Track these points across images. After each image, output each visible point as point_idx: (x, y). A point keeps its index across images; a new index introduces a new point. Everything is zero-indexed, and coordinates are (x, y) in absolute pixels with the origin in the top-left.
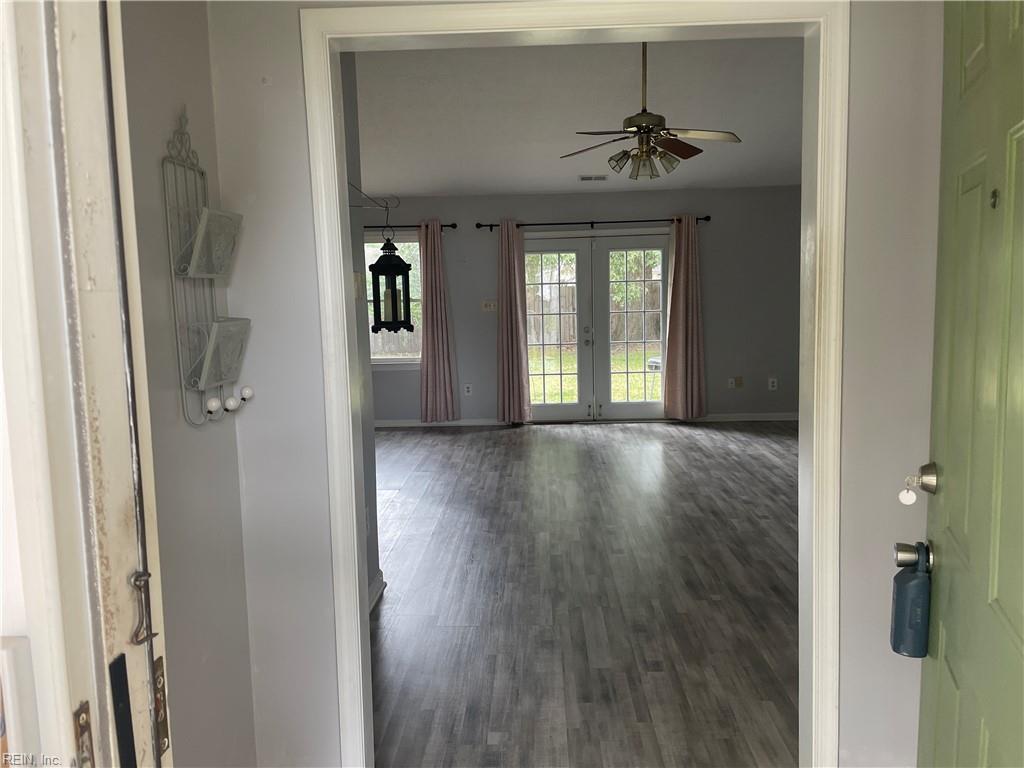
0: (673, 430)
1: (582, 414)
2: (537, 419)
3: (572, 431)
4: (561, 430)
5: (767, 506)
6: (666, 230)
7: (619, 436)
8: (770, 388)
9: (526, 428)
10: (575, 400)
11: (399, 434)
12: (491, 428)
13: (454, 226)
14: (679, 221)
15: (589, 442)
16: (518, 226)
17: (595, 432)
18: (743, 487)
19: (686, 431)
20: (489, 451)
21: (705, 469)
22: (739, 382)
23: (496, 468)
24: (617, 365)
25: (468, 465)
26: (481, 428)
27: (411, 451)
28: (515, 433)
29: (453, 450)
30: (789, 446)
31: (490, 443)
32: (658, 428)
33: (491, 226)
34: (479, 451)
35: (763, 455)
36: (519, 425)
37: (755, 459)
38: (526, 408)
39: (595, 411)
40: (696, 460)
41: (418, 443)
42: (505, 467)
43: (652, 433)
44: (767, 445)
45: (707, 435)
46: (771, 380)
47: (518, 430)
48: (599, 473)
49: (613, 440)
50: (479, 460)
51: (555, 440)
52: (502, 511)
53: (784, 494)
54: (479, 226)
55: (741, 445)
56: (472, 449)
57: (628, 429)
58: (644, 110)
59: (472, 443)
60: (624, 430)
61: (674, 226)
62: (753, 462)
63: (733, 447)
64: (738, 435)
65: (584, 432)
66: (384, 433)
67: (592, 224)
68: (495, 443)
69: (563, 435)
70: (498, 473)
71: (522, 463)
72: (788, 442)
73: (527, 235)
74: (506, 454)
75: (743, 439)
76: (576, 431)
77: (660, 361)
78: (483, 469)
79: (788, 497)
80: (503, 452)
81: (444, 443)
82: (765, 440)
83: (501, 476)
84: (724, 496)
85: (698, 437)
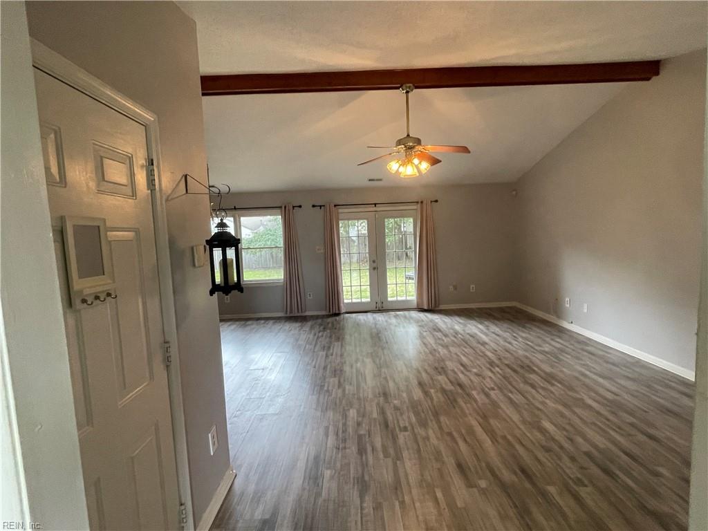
0: (422, 315)
1: (373, 307)
2: (348, 311)
3: (368, 318)
4: (361, 317)
5: (490, 378)
6: (415, 207)
7: (394, 321)
8: (471, 291)
9: (342, 316)
10: (369, 300)
11: (271, 322)
12: (323, 317)
13: (300, 206)
14: (422, 202)
15: (378, 326)
16: (335, 206)
17: (380, 317)
18: (471, 361)
19: (429, 316)
20: (320, 334)
21: (446, 347)
22: (455, 288)
23: (323, 348)
24: (391, 279)
25: (307, 346)
26: (317, 317)
27: (277, 334)
28: (336, 320)
29: (300, 334)
30: (488, 326)
31: (322, 327)
32: (414, 314)
33: (321, 206)
34: (315, 335)
35: (476, 334)
36: (338, 314)
37: (471, 336)
38: (342, 305)
39: (379, 305)
40: (439, 339)
41: (280, 329)
42: (329, 348)
43: (411, 318)
44: (475, 326)
45: (441, 318)
46: (472, 286)
47: (337, 318)
48: (385, 352)
49: (391, 324)
50: (314, 343)
51: (358, 325)
52: (326, 388)
53: (498, 366)
54: (314, 206)
55: (462, 326)
56: (311, 333)
57: (397, 315)
58: (408, 135)
59: (312, 328)
60: (396, 316)
61: (419, 205)
62: (471, 338)
63: (457, 327)
64: (457, 319)
65: (374, 319)
66: (263, 322)
67: (375, 204)
68: (324, 328)
69: (362, 321)
70: (324, 353)
71: (340, 343)
72: (486, 322)
73: (340, 211)
74: (331, 337)
75: (461, 321)
76: (369, 317)
77: (413, 275)
78: (316, 350)
79: (501, 369)
80: (329, 335)
81: (295, 329)
82: (473, 322)
83: (327, 356)
84: (462, 368)
85: (436, 321)
